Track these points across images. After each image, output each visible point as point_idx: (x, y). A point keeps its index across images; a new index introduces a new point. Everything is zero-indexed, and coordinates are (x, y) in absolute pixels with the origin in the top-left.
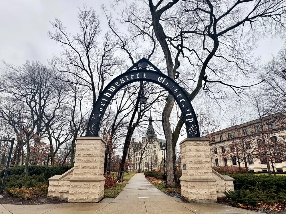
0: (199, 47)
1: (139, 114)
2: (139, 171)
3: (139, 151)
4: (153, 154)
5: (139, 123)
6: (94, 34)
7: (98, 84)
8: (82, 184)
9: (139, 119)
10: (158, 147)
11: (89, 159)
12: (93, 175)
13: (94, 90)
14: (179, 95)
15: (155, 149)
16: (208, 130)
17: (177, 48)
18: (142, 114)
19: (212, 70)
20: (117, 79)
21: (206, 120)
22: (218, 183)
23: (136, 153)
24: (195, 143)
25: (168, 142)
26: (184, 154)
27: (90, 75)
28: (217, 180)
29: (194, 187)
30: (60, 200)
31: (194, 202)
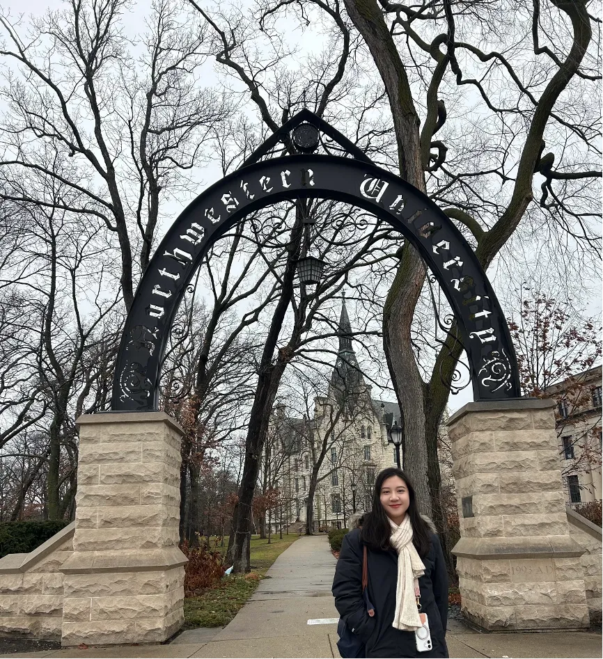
0: (519, 38)
1: (299, 314)
2: (310, 529)
3: (306, 452)
4: (361, 459)
5: (301, 348)
6: (113, 7)
7: (137, 205)
8: (105, 580)
9: (298, 329)
10: (378, 431)
11: (127, 490)
12: (143, 547)
13: (121, 230)
14: (440, 244)
15: (366, 442)
16: (569, 362)
17: (432, 49)
18: (308, 312)
19: (571, 127)
20: (210, 196)
21: (559, 323)
22: (592, 561)
23: (292, 458)
24: (501, 419)
25: (407, 417)
26: (464, 458)
27: (106, 171)
28: (590, 549)
29: (502, 578)
30: (30, 641)
31: (503, 630)
